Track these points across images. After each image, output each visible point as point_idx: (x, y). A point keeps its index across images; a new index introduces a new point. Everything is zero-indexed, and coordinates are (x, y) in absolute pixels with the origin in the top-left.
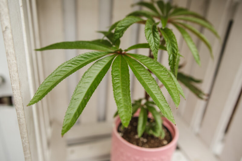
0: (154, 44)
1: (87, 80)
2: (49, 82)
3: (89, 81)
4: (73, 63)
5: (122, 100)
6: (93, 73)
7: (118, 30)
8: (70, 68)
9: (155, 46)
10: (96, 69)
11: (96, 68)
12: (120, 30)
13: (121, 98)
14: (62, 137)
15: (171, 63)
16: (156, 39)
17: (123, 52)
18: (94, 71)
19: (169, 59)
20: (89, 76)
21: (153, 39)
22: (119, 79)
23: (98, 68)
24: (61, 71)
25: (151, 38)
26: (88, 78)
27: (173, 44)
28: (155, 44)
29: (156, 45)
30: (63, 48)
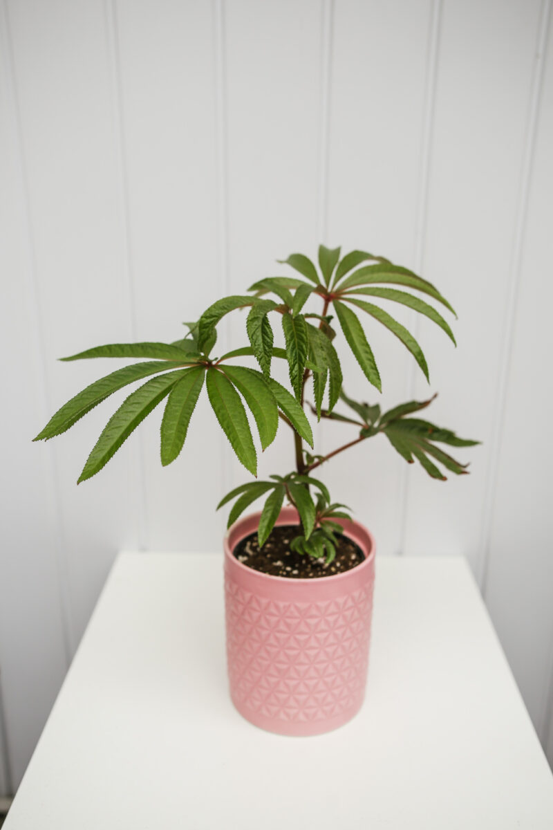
0: (262, 347)
1: (131, 408)
2: (71, 408)
3: (135, 410)
4: (113, 379)
5: (174, 435)
6: (143, 396)
7: (205, 325)
8: (106, 387)
9: (265, 350)
10: (151, 391)
11: (151, 389)
12: (208, 323)
13: (173, 431)
14: (78, 483)
15: (295, 381)
16: (266, 338)
17: (214, 363)
18: (146, 394)
19: (291, 373)
20: (136, 401)
21: (260, 338)
22: (180, 406)
23: (155, 390)
24: (91, 392)
25: (258, 336)
26: (134, 405)
27: (302, 346)
28: (264, 347)
29: (267, 348)
30: (97, 357)
